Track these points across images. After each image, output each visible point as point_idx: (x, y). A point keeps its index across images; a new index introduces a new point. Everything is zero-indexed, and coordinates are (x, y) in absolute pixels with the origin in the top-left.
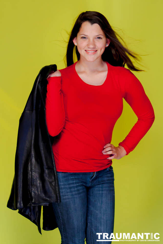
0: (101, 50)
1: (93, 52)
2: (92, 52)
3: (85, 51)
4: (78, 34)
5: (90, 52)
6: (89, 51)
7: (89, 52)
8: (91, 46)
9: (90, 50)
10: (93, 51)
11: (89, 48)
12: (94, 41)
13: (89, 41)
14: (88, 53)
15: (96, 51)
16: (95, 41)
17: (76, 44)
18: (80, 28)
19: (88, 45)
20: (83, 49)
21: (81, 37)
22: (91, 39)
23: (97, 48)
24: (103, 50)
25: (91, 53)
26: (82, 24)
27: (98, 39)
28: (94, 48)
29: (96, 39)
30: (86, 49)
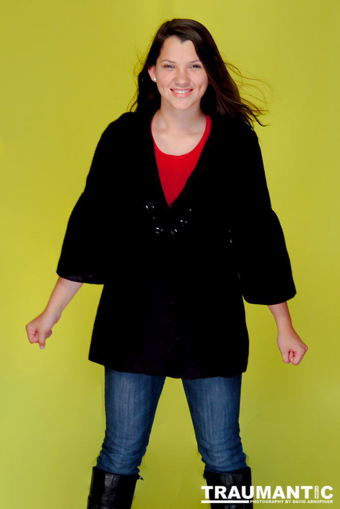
0: (200, 87)
1: (186, 92)
2: (183, 92)
3: (170, 90)
4: (158, 61)
5: (180, 92)
6: (177, 90)
7: (178, 92)
8: (182, 82)
9: (179, 88)
10: (185, 90)
11: (177, 85)
12: (186, 72)
13: (178, 72)
14: (175, 95)
15: (192, 90)
16: (189, 71)
17: (155, 79)
18: (162, 49)
19: (175, 79)
20: (168, 87)
21: (163, 66)
22: (182, 68)
23: (191, 84)
24: (203, 89)
25: (182, 94)
26: (164, 41)
27: (195, 69)
28: (187, 84)
29: (191, 69)
30: (173, 86)
